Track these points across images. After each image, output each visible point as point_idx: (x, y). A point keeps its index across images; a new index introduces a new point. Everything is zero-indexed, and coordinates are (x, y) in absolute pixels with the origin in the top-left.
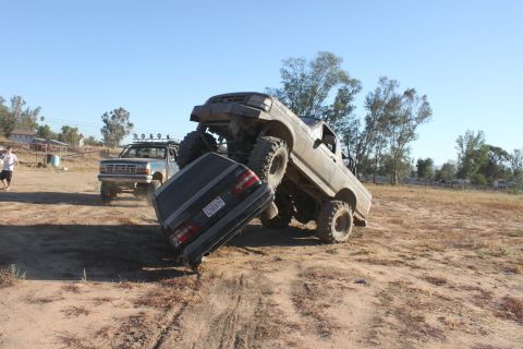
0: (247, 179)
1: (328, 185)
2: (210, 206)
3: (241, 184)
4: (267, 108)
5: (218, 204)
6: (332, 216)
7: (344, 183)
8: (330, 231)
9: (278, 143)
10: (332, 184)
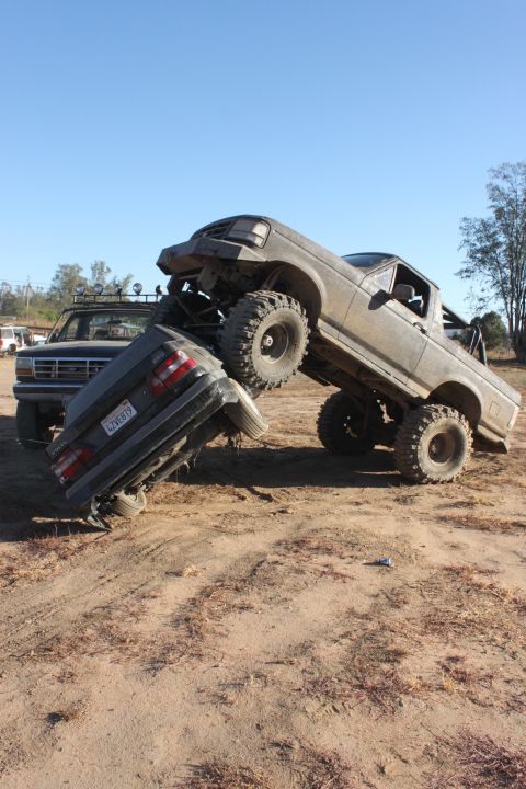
0: (172, 368)
1: (410, 376)
2: (111, 417)
3: (164, 376)
4: (258, 241)
5: (125, 413)
6: (419, 434)
7: (447, 370)
8: (416, 461)
9: (272, 302)
10: (418, 374)
